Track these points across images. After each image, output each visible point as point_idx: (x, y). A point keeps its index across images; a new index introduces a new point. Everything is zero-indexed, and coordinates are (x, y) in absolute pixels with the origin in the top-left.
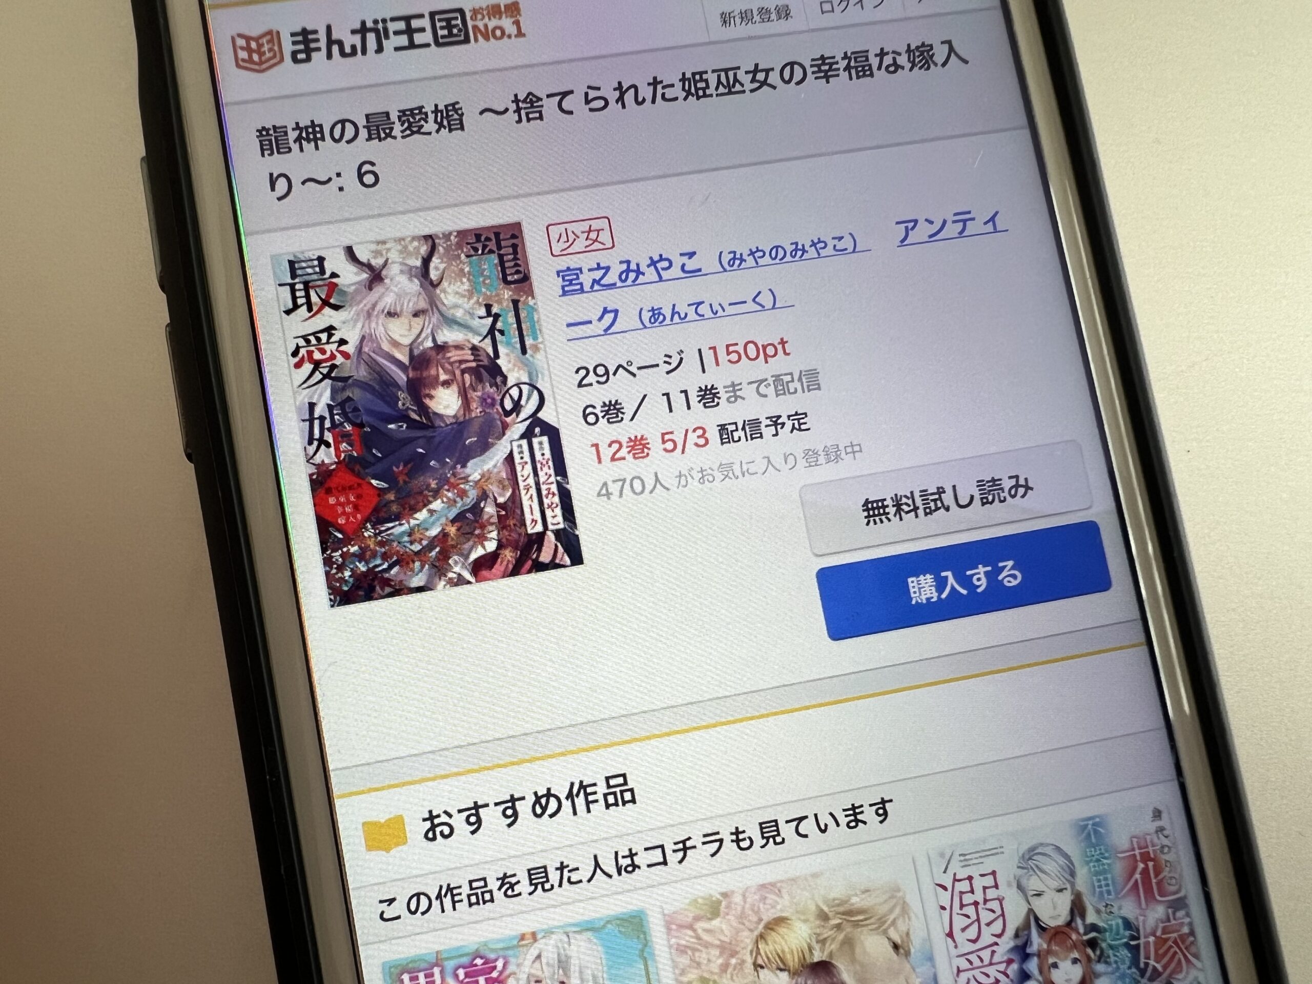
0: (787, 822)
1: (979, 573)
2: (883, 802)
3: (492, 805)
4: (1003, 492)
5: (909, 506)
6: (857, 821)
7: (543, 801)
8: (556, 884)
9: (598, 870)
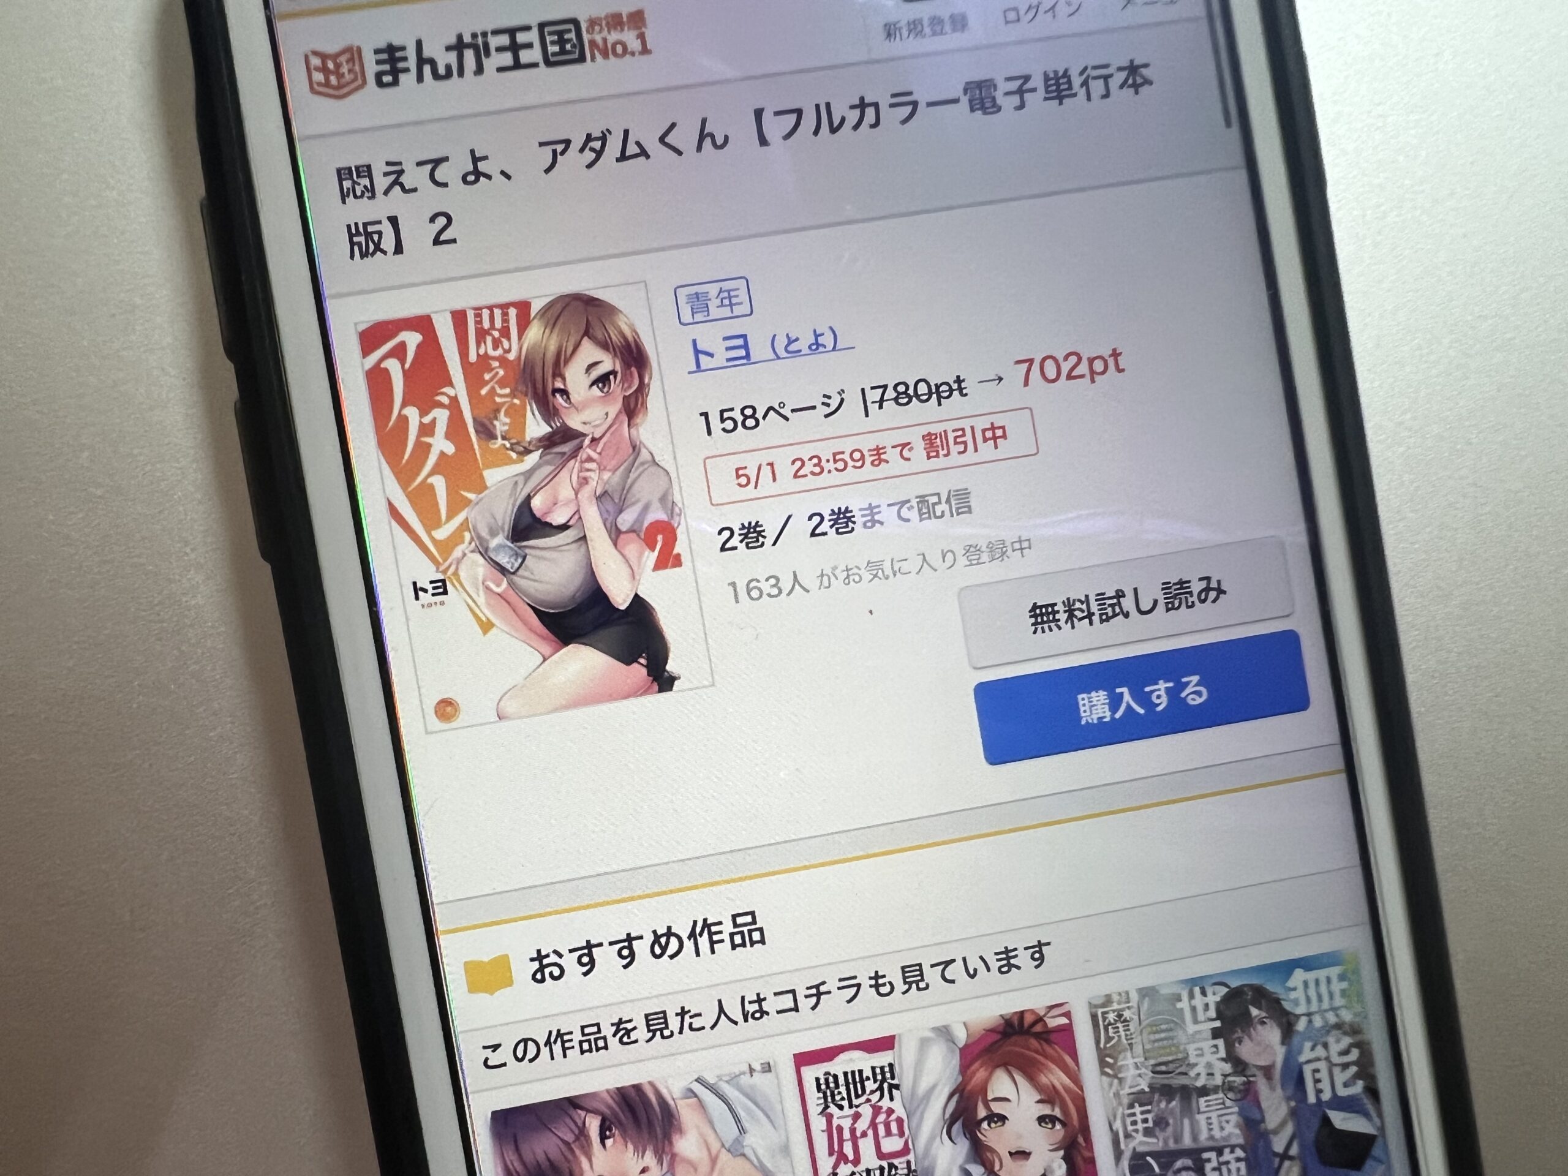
0: (932, 966)
1: (1159, 690)
2: (1040, 945)
3: (606, 944)
4: (1192, 596)
5: (1083, 611)
7: (663, 940)
8: (676, 1031)
9: (723, 1016)
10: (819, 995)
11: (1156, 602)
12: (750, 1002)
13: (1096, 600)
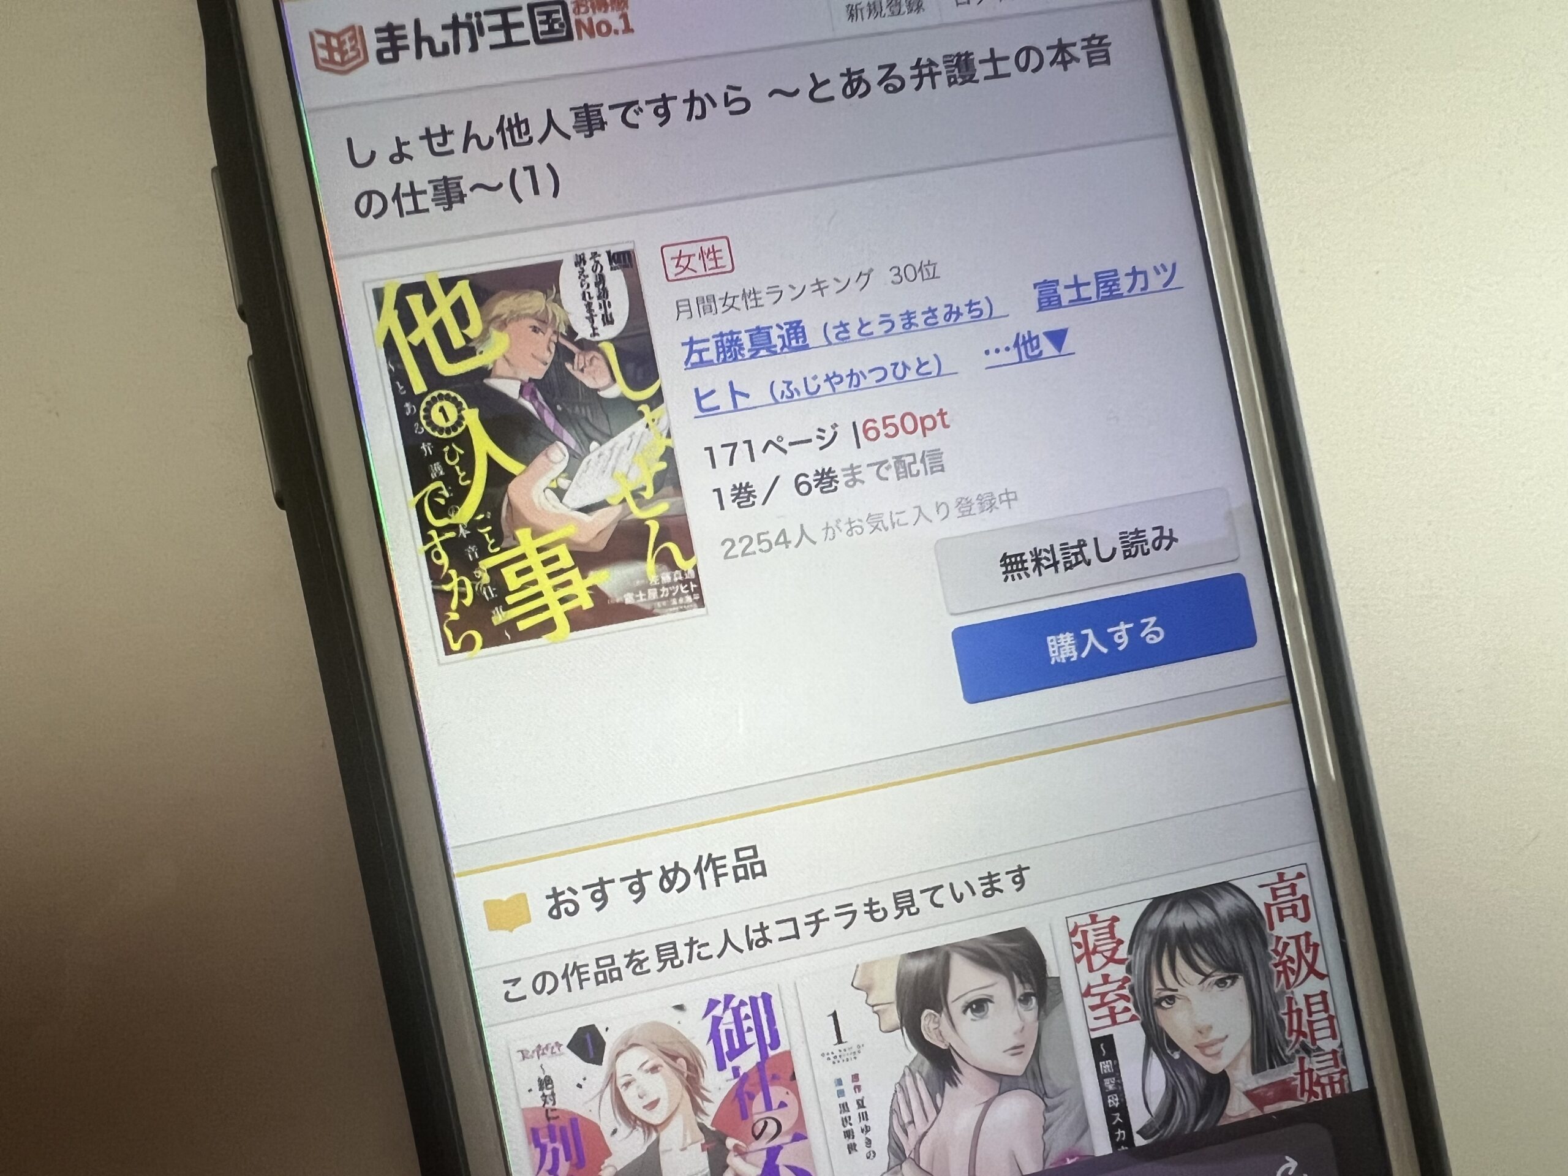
6: (994, 890)
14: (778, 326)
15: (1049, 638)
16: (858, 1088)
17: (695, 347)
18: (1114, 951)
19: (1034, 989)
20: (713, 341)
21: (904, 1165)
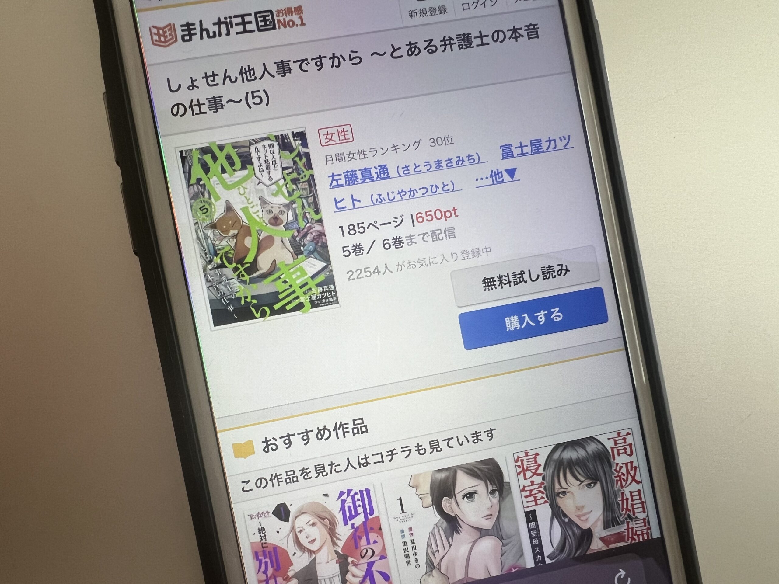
0: (443, 441)
1: (541, 315)
2: (491, 430)
3: (296, 434)
4: (554, 273)
5: (506, 280)
6: (478, 440)
7: (322, 432)
8: (329, 473)
9: (349, 465)
10: (392, 455)
11: (538, 276)
12: (362, 459)
13: (512, 276)
14: (375, 167)
15: (506, 319)
16: (411, 534)
17: (335, 178)
18: (537, 469)
19: (497, 487)
20: (343, 175)
21: (433, 571)
